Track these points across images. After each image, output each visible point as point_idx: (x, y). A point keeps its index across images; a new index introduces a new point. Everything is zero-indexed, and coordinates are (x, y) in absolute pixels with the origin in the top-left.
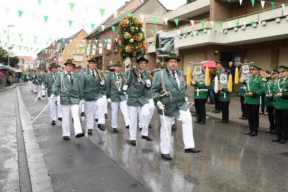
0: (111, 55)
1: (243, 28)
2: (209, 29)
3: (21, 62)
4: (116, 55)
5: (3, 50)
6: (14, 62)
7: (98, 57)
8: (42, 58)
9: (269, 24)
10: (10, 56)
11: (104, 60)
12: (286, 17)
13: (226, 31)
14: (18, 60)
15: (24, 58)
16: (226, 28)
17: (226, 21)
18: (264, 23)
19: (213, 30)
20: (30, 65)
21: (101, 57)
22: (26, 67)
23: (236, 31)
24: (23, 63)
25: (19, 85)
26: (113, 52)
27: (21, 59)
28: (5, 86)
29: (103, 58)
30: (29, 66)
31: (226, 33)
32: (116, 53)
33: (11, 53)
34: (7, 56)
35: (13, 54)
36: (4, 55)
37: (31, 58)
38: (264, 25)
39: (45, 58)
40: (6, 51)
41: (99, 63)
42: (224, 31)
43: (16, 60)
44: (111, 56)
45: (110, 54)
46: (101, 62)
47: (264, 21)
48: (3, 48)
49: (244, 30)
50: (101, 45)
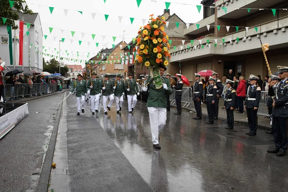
1: (236, 41)
2: (211, 43)
3: (70, 71)
5: (56, 61)
6: (64, 71)
7: (132, 66)
9: (253, 38)
10: (61, 67)
12: (263, 34)
13: (225, 44)
14: (68, 69)
16: (225, 42)
17: (226, 36)
18: (249, 38)
19: (213, 44)
21: (134, 66)
22: (76, 74)
23: (232, 44)
24: (72, 72)
25: (67, 91)
27: (70, 68)
28: (55, 91)
31: (226, 46)
33: (61, 63)
34: (59, 66)
35: (63, 65)
36: (56, 65)
37: (78, 67)
38: (250, 40)
40: (58, 62)
42: (223, 44)
43: (66, 69)
46: (134, 70)
47: (249, 36)
48: (55, 60)
49: (237, 43)
50: (131, 56)
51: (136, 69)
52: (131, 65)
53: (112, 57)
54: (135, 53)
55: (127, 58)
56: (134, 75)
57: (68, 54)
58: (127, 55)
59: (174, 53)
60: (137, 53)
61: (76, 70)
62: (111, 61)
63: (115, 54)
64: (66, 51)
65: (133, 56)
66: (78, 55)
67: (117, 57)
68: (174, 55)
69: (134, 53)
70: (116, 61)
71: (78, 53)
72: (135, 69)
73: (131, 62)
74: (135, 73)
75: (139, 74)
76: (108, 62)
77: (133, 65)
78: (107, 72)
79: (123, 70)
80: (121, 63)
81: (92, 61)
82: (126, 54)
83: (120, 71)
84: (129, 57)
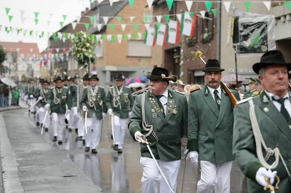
0: (196, 45)
3: (9, 57)
4: (206, 45)
7: (173, 49)
8: (58, 50)
11: (184, 56)
14: (4, 54)
15: (18, 50)
20: (30, 62)
21: (178, 49)
22: (22, 67)
24: (15, 60)
25: (3, 111)
26: (200, 38)
27: (9, 52)
29: (182, 51)
30: (29, 65)
32: (205, 42)
37: (32, 50)
39: (64, 49)
41: (176, 61)
44: (197, 47)
45: (195, 43)
46: (179, 58)
50: (173, 24)
51: (185, 58)
52: (171, 47)
53: (123, 26)
54: (183, 16)
55: (162, 28)
56: (179, 73)
57: (11, 17)
58: (162, 21)
59: (285, 16)
60: (187, 16)
61: (25, 56)
62: (120, 37)
63: (132, 18)
64: (8, 10)
65: (178, 23)
66: (36, 21)
67: (135, 26)
68: (287, 22)
69: (179, 16)
70: (133, 35)
71: (36, 16)
72: (182, 57)
73: (172, 40)
74: (182, 68)
75: (193, 71)
76: (113, 37)
77: (176, 46)
78: (108, 64)
79: (149, 59)
80: (144, 41)
81: (69, 35)
82: (159, 18)
83: (143, 61)
84: (167, 27)
